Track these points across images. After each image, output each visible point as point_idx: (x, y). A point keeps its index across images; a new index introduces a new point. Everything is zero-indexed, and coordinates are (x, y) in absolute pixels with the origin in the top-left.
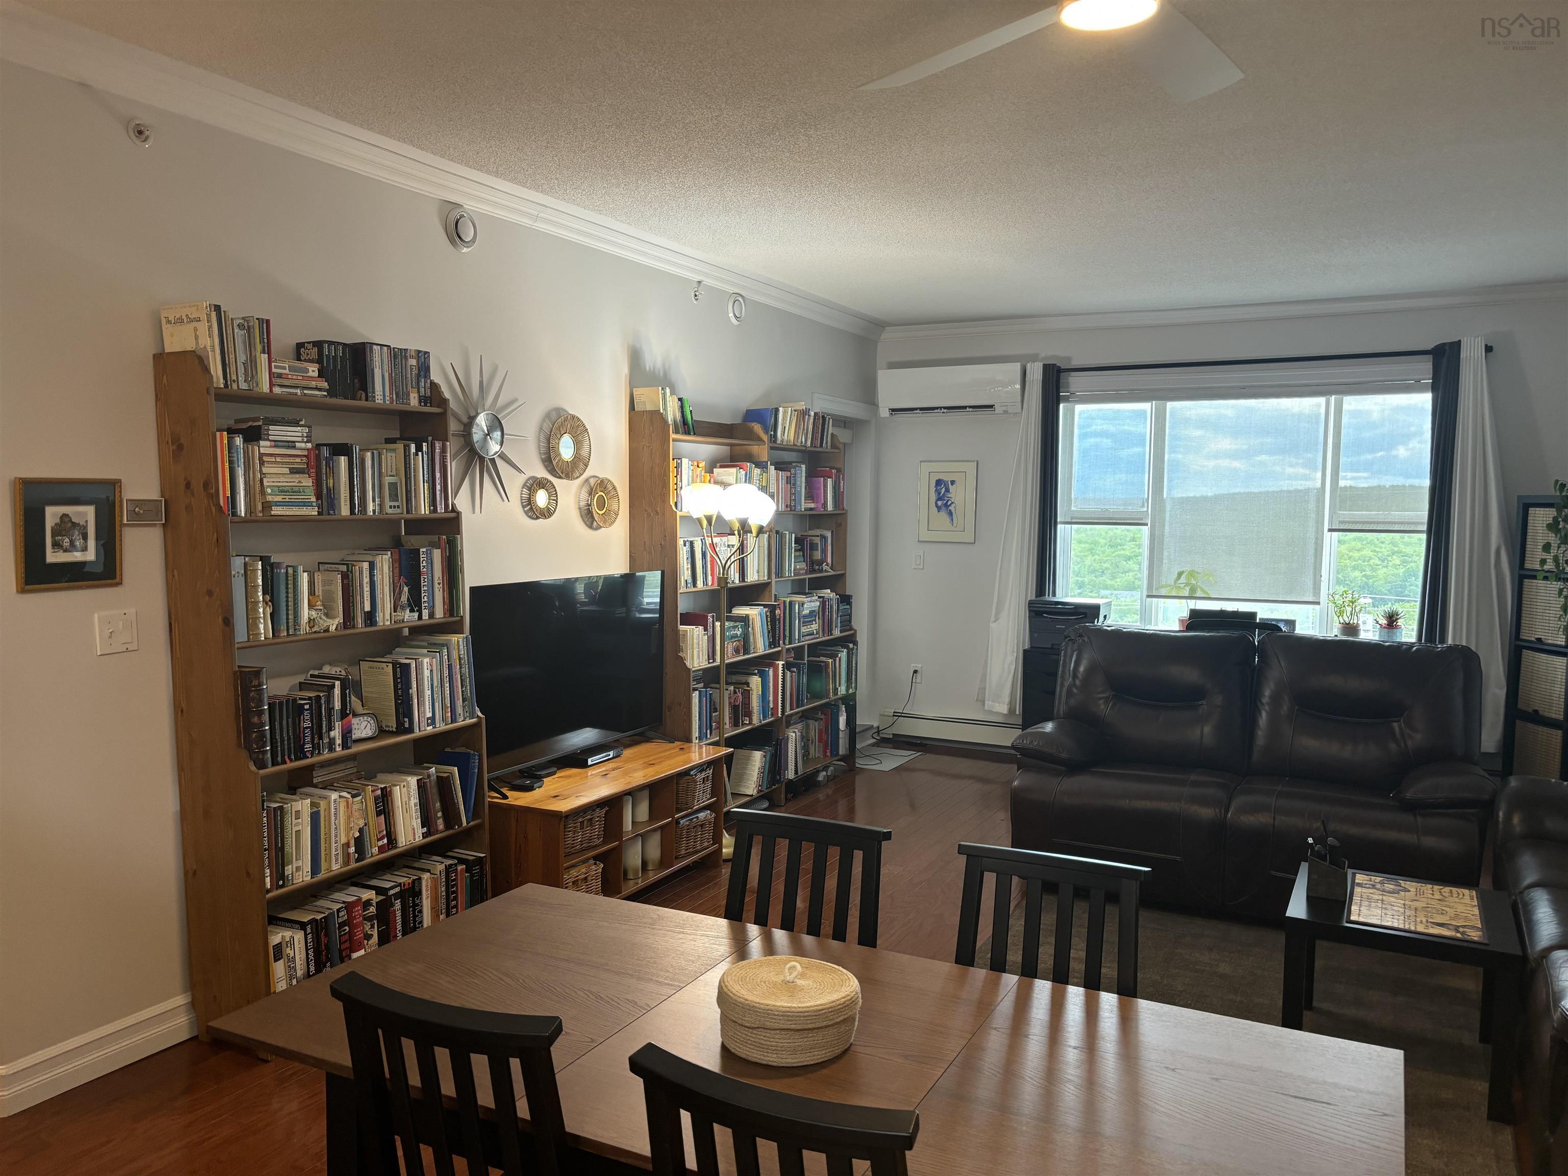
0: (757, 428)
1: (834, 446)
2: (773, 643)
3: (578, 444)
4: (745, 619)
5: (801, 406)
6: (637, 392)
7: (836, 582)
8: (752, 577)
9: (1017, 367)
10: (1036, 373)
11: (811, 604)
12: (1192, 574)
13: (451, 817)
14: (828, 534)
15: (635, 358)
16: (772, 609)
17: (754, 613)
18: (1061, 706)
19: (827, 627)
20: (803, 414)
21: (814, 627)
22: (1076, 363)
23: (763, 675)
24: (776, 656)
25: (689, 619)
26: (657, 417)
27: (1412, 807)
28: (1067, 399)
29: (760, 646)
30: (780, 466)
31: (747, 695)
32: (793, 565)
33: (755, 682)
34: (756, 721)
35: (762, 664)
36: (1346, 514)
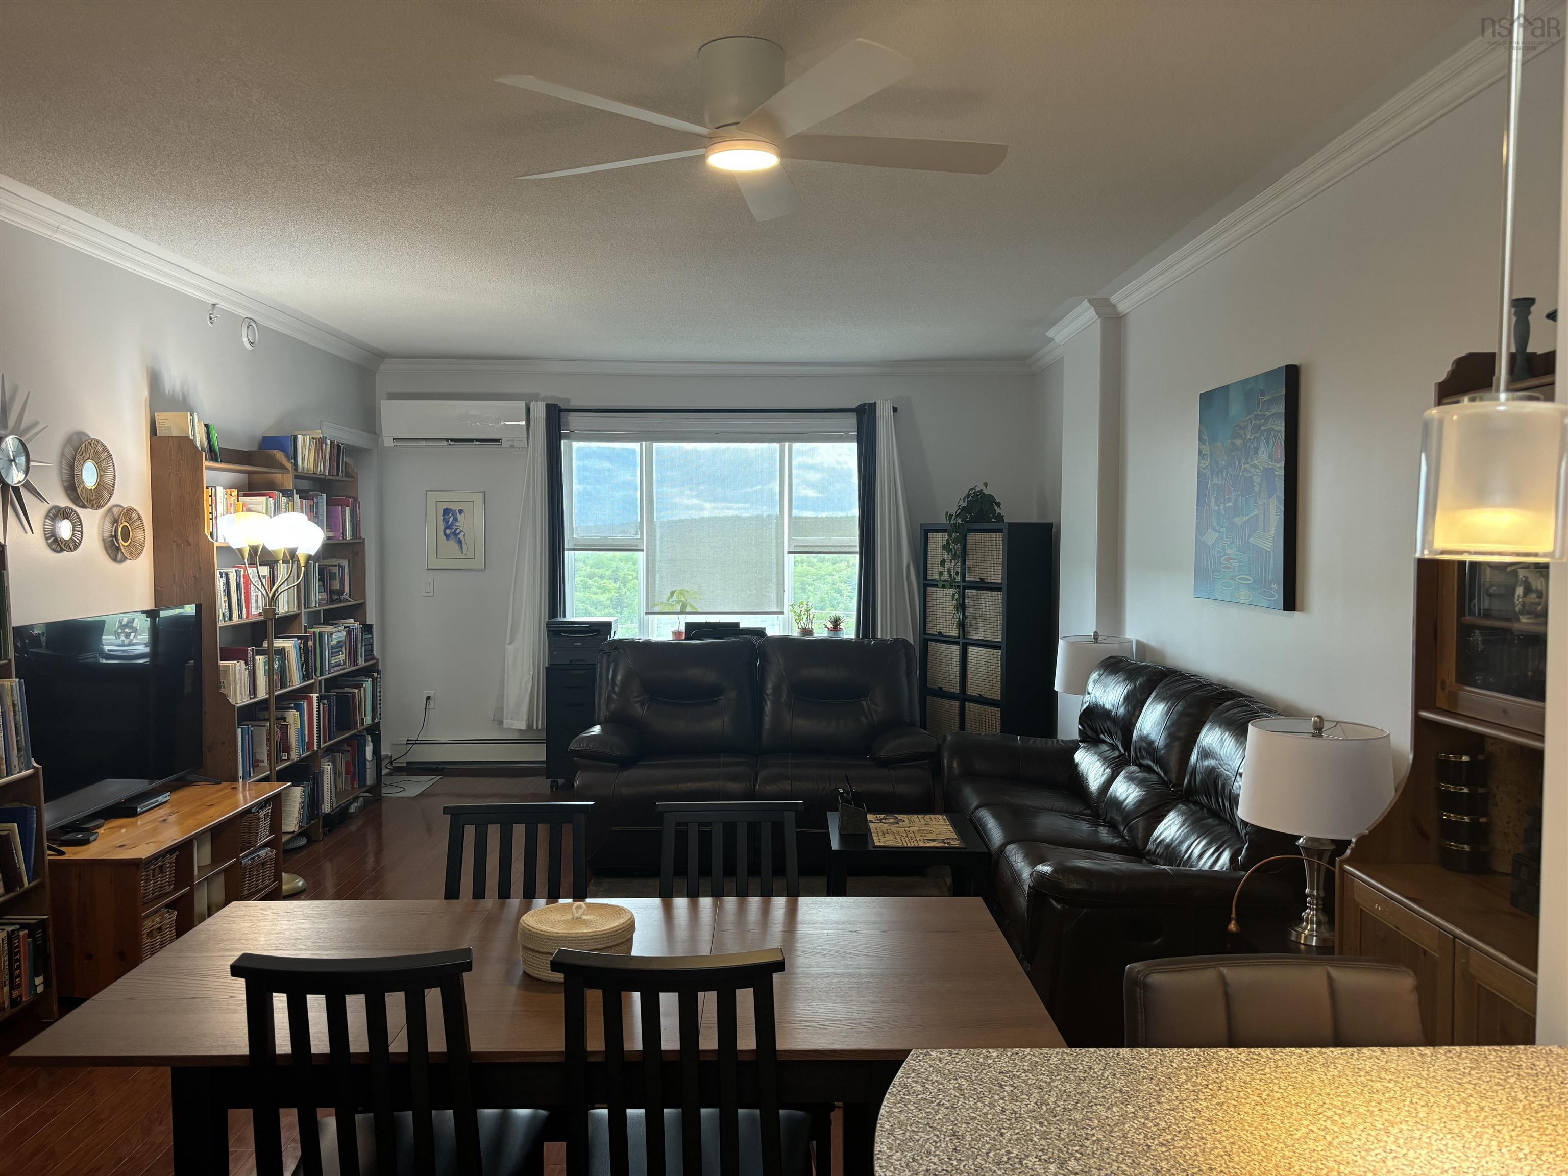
0: (280, 456)
1: (347, 475)
2: (306, 677)
3: (101, 472)
4: (281, 652)
5: (318, 434)
6: (159, 417)
7: (357, 611)
8: (283, 607)
9: (522, 405)
10: (539, 411)
11: (336, 634)
12: (682, 592)
14: (345, 563)
15: (154, 381)
16: (304, 640)
17: (289, 645)
18: (602, 711)
19: (353, 657)
20: (321, 442)
21: (341, 657)
22: (575, 403)
23: (298, 708)
24: (309, 689)
25: (228, 655)
26: (185, 443)
27: (884, 763)
28: (567, 437)
29: (296, 680)
30: (304, 495)
31: (285, 729)
32: (317, 596)
33: (293, 716)
34: (294, 756)
35: (301, 694)
36: (800, 540)
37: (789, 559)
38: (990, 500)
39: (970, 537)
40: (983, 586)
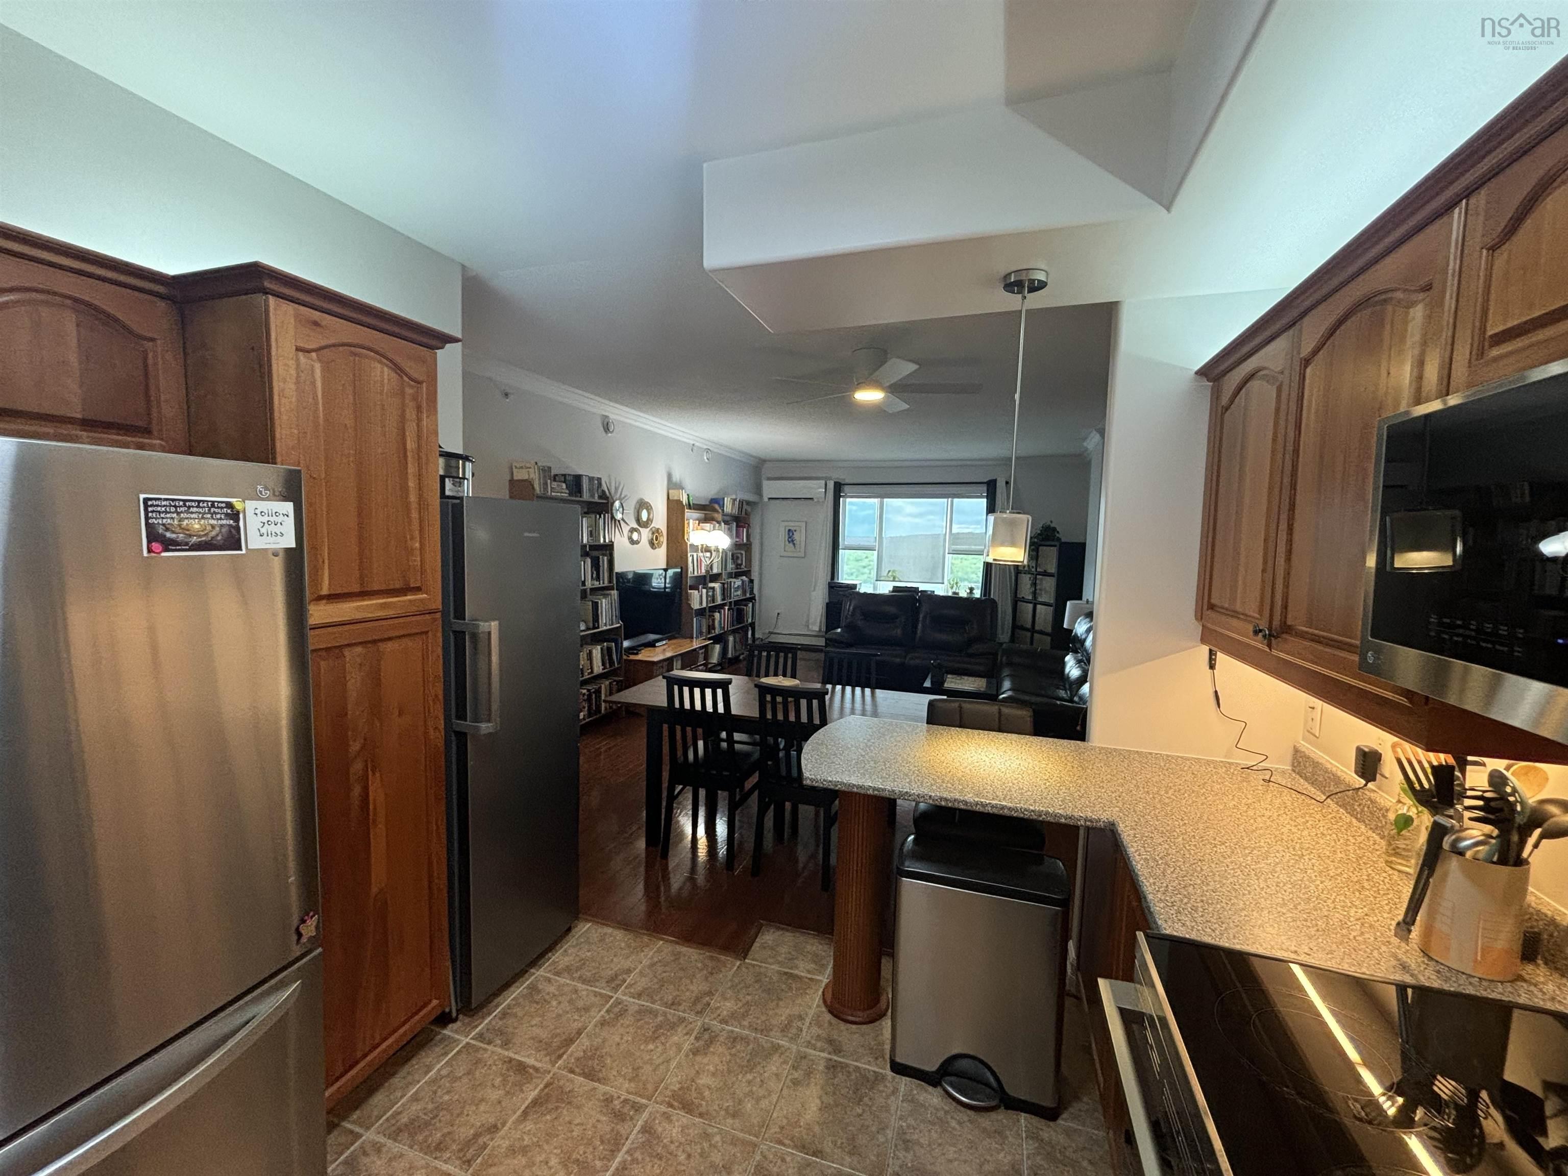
0: (717, 506)
1: (746, 514)
2: (723, 599)
3: (649, 514)
4: (713, 588)
5: (734, 497)
6: (671, 491)
7: (747, 573)
8: (715, 571)
9: (823, 482)
10: (831, 485)
11: (738, 583)
12: (894, 571)
13: (611, 663)
14: (743, 552)
15: (670, 476)
16: (723, 584)
17: (717, 585)
18: (843, 624)
19: (744, 593)
20: (734, 500)
21: (739, 593)
22: (847, 481)
23: (719, 612)
24: (724, 605)
25: (692, 588)
26: (679, 502)
27: (971, 656)
28: (843, 497)
29: (719, 601)
30: (726, 523)
31: (713, 620)
32: (731, 566)
33: (717, 615)
34: (717, 632)
35: (721, 606)
36: (954, 547)
37: (947, 556)
38: (1054, 529)
39: (1041, 548)
40: (1045, 574)
